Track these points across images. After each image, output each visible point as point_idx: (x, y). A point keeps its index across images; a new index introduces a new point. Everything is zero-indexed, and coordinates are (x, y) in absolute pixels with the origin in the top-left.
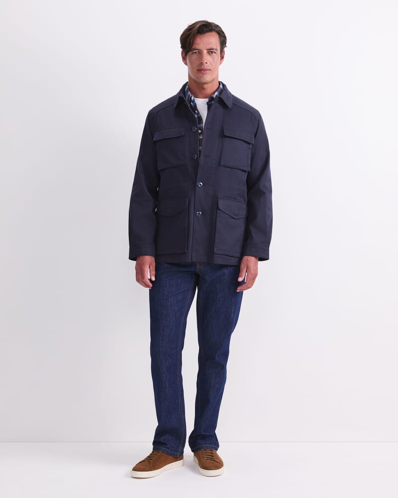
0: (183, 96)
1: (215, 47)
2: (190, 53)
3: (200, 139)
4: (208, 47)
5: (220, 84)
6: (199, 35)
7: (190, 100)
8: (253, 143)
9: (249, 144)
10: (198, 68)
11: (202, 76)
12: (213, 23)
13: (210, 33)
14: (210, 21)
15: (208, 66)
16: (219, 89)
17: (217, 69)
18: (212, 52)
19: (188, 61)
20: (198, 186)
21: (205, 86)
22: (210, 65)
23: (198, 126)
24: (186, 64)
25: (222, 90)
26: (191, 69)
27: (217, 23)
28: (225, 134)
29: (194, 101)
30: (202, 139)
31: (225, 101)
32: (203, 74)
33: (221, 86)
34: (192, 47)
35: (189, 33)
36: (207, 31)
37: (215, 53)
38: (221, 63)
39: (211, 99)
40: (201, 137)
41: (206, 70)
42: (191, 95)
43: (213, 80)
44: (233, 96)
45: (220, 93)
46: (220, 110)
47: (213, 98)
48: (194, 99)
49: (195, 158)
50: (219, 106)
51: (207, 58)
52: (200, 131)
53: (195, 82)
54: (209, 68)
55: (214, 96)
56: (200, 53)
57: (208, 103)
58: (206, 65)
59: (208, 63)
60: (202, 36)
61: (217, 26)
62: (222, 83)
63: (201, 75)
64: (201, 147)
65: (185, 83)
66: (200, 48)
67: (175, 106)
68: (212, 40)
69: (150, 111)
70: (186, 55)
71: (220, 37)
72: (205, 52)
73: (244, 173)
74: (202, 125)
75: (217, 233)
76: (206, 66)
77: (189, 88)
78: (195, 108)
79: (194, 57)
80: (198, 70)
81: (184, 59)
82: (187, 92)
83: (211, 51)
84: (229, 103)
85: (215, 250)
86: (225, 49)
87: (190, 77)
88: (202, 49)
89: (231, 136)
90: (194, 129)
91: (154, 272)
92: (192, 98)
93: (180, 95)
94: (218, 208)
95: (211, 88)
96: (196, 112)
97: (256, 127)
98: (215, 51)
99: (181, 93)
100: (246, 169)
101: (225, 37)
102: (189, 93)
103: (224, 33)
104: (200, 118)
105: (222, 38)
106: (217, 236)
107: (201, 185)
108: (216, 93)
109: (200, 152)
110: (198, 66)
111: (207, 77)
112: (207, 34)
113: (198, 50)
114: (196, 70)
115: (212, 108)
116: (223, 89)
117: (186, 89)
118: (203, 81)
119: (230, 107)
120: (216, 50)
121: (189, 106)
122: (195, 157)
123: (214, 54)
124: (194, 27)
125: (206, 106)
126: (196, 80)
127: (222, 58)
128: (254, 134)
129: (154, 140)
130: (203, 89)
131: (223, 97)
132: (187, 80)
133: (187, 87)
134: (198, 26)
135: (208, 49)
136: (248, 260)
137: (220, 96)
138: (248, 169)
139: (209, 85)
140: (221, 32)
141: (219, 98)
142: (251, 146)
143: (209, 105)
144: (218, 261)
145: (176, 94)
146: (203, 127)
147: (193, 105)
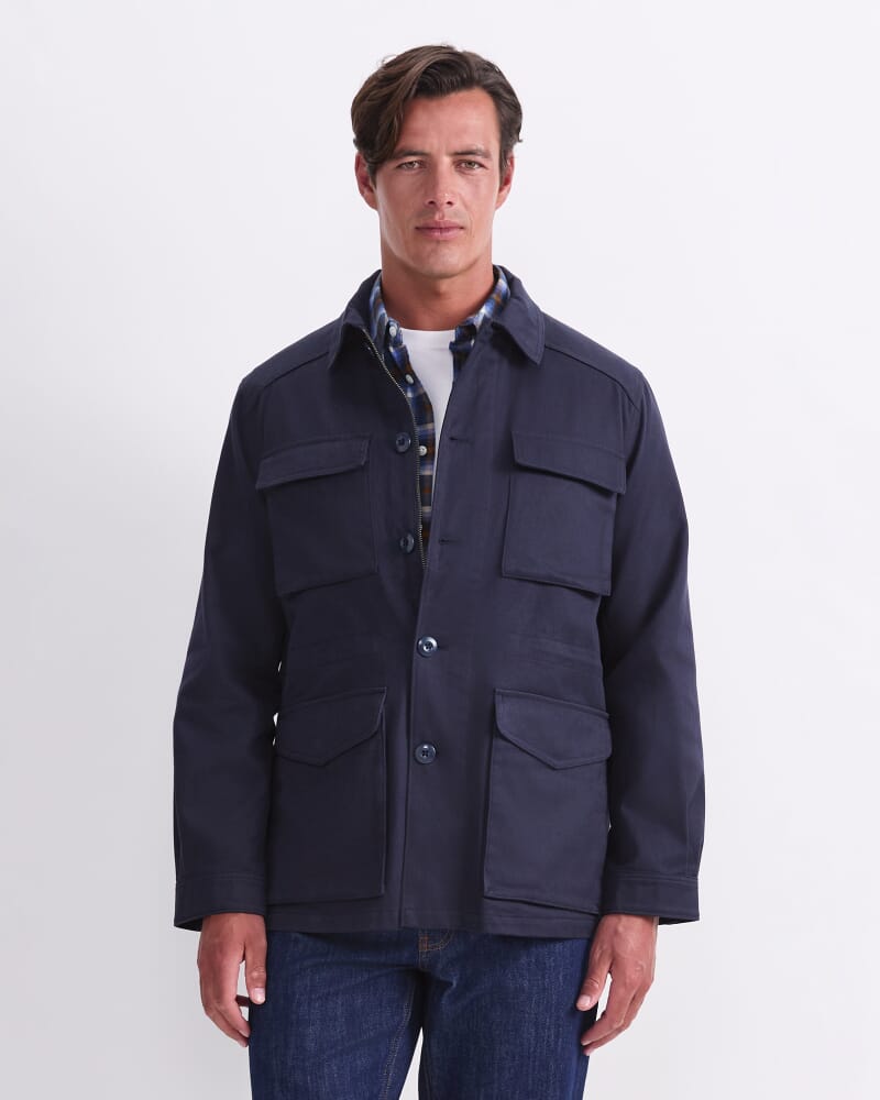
0: (358, 321)
1: (480, 146)
2: (391, 166)
3: (422, 477)
4: (458, 145)
5: (496, 277)
6: (423, 101)
7: (387, 339)
8: (622, 490)
9: (605, 493)
10: (420, 223)
11: (434, 251)
12: (474, 56)
13: (463, 94)
14: (460, 47)
15: (456, 214)
16: (494, 296)
17: (485, 222)
18: (470, 163)
19: (380, 192)
20: (420, 649)
21: (444, 286)
22: (462, 209)
23: (418, 429)
24: (373, 203)
25: (505, 299)
26: (392, 224)
27: (487, 55)
28: (520, 460)
29: (397, 342)
30: (431, 478)
31: (519, 338)
32: (438, 242)
33: (503, 283)
34: (395, 145)
35: (385, 91)
36: (454, 87)
37: (481, 166)
38: (500, 202)
39: (466, 331)
40: (428, 472)
41: (448, 229)
42: (387, 319)
43: (471, 266)
44: (546, 318)
45: (500, 309)
46: (499, 372)
47: (473, 326)
48: (399, 334)
49: (410, 548)
50: (495, 355)
51: (454, 187)
52: (423, 450)
53: (405, 268)
54: (457, 221)
55: (478, 320)
56: (427, 164)
57: (453, 347)
58: (447, 210)
59: (458, 205)
60: (433, 104)
61: (490, 67)
62: (506, 273)
63: (429, 247)
64: (427, 509)
65: (368, 275)
66: (427, 149)
67: (332, 358)
68: (468, 118)
69: (244, 380)
70: (374, 172)
71: (498, 107)
72: (446, 162)
73: (586, 602)
74: (429, 426)
75: (490, 823)
76: (448, 215)
77: (383, 294)
78: (402, 365)
79: (406, 181)
80: (417, 228)
81: (366, 184)
82: (376, 308)
83: (465, 161)
84: (533, 347)
85: (487, 884)
86: (518, 150)
87: (386, 253)
88: (434, 152)
89: (544, 467)
90: (402, 443)
91: (260, 973)
92: (393, 331)
93: (349, 321)
94: (494, 731)
95: (463, 293)
96: (410, 379)
97: (633, 430)
98: (479, 159)
99: (354, 312)
100: (594, 587)
101: (516, 109)
102: (383, 311)
103: (511, 92)
104: (424, 405)
105: (505, 110)
106: (492, 833)
107: (430, 645)
108: (484, 311)
109: (427, 526)
110: (420, 214)
111: (452, 256)
112: (455, 97)
113: (422, 154)
114: (411, 227)
115: (472, 364)
116: (507, 293)
117: (372, 298)
118: (438, 268)
119: (537, 359)
120: (487, 155)
121: (382, 359)
122: (406, 542)
123: (478, 171)
124: (404, 72)
125: (448, 359)
126: (411, 263)
127: (506, 181)
128: (625, 456)
129: (259, 485)
130: (437, 295)
131: (511, 323)
132: (376, 264)
133: (377, 289)
134: (419, 67)
135: (457, 154)
136: (616, 932)
137: (499, 322)
138: (602, 586)
139: (459, 280)
140: (501, 91)
141: (495, 326)
142: (613, 503)
143: (459, 353)
144: (501, 923)
145: (338, 316)
146: (434, 434)
147: (395, 355)
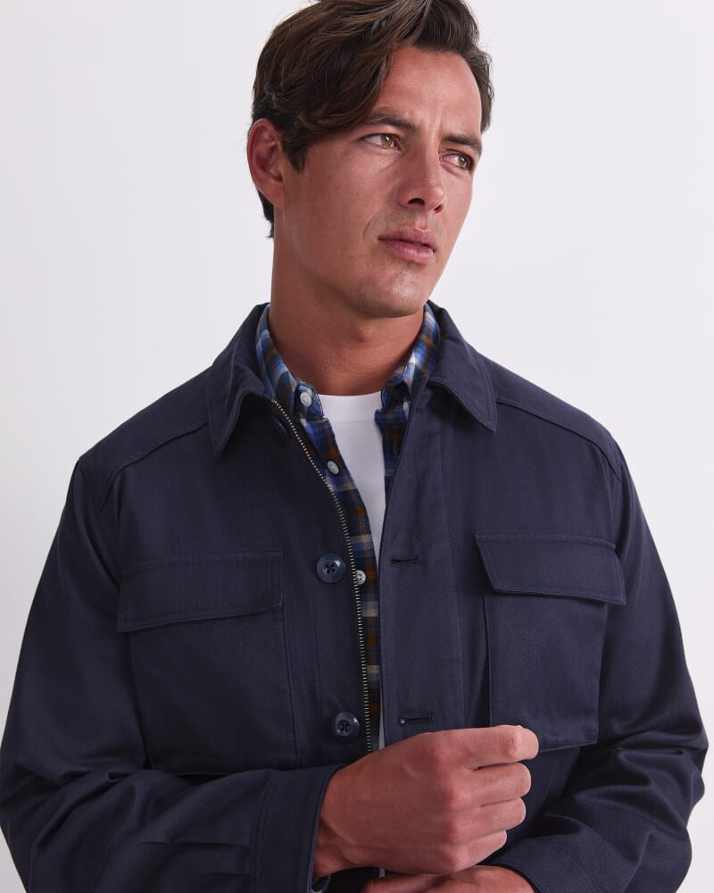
3: (365, 619)
7: (297, 410)
10: (390, 229)
11: (399, 276)
16: (423, 338)
23: (351, 543)
25: (437, 343)
29: (315, 413)
30: (377, 619)
31: (464, 397)
39: (393, 390)
40: (372, 613)
41: (426, 247)
42: (294, 381)
47: (403, 384)
48: (316, 404)
50: (436, 424)
52: (361, 576)
55: (409, 375)
57: (381, 420)
64: (374, 669)
66: (418, 120)
74: (364, 539)
76: (431, 225)
78: (325, 443)
84: (481, 407)
88: (426, 126)
90: (329, 566)
92: (306, 398)
96: (333, 467)
102: (284, 369)
104: (353, 504)
108: (414, 360)
109: (373, 695)
110: (391, 218)
113: (407, 127)
117: (260, 346)
119: (491, 424)
122: (345, 726)
128: (615, 546)
131: (453, 380)
137: (436, 379)
141: (430, 385)
143: (391, 429)
146: (373, 550)
147: (310, 431)
